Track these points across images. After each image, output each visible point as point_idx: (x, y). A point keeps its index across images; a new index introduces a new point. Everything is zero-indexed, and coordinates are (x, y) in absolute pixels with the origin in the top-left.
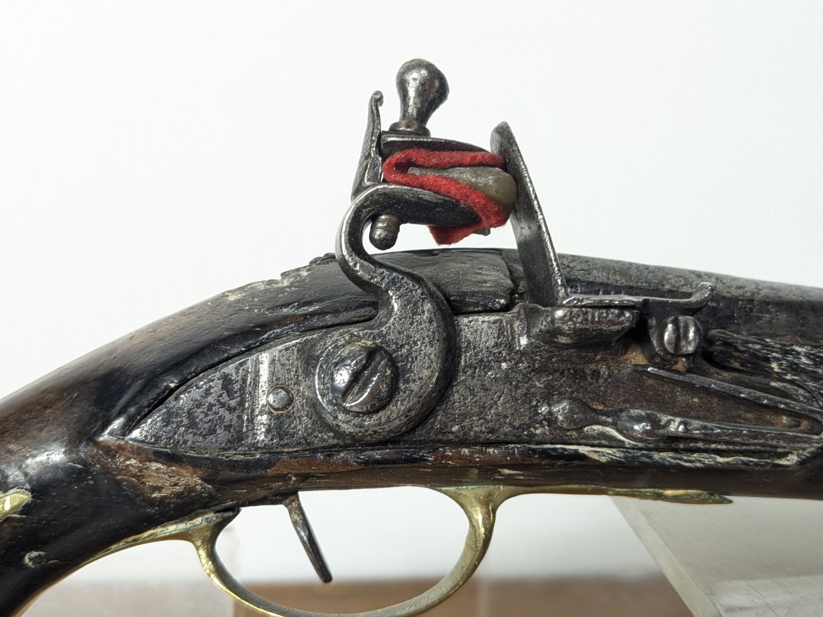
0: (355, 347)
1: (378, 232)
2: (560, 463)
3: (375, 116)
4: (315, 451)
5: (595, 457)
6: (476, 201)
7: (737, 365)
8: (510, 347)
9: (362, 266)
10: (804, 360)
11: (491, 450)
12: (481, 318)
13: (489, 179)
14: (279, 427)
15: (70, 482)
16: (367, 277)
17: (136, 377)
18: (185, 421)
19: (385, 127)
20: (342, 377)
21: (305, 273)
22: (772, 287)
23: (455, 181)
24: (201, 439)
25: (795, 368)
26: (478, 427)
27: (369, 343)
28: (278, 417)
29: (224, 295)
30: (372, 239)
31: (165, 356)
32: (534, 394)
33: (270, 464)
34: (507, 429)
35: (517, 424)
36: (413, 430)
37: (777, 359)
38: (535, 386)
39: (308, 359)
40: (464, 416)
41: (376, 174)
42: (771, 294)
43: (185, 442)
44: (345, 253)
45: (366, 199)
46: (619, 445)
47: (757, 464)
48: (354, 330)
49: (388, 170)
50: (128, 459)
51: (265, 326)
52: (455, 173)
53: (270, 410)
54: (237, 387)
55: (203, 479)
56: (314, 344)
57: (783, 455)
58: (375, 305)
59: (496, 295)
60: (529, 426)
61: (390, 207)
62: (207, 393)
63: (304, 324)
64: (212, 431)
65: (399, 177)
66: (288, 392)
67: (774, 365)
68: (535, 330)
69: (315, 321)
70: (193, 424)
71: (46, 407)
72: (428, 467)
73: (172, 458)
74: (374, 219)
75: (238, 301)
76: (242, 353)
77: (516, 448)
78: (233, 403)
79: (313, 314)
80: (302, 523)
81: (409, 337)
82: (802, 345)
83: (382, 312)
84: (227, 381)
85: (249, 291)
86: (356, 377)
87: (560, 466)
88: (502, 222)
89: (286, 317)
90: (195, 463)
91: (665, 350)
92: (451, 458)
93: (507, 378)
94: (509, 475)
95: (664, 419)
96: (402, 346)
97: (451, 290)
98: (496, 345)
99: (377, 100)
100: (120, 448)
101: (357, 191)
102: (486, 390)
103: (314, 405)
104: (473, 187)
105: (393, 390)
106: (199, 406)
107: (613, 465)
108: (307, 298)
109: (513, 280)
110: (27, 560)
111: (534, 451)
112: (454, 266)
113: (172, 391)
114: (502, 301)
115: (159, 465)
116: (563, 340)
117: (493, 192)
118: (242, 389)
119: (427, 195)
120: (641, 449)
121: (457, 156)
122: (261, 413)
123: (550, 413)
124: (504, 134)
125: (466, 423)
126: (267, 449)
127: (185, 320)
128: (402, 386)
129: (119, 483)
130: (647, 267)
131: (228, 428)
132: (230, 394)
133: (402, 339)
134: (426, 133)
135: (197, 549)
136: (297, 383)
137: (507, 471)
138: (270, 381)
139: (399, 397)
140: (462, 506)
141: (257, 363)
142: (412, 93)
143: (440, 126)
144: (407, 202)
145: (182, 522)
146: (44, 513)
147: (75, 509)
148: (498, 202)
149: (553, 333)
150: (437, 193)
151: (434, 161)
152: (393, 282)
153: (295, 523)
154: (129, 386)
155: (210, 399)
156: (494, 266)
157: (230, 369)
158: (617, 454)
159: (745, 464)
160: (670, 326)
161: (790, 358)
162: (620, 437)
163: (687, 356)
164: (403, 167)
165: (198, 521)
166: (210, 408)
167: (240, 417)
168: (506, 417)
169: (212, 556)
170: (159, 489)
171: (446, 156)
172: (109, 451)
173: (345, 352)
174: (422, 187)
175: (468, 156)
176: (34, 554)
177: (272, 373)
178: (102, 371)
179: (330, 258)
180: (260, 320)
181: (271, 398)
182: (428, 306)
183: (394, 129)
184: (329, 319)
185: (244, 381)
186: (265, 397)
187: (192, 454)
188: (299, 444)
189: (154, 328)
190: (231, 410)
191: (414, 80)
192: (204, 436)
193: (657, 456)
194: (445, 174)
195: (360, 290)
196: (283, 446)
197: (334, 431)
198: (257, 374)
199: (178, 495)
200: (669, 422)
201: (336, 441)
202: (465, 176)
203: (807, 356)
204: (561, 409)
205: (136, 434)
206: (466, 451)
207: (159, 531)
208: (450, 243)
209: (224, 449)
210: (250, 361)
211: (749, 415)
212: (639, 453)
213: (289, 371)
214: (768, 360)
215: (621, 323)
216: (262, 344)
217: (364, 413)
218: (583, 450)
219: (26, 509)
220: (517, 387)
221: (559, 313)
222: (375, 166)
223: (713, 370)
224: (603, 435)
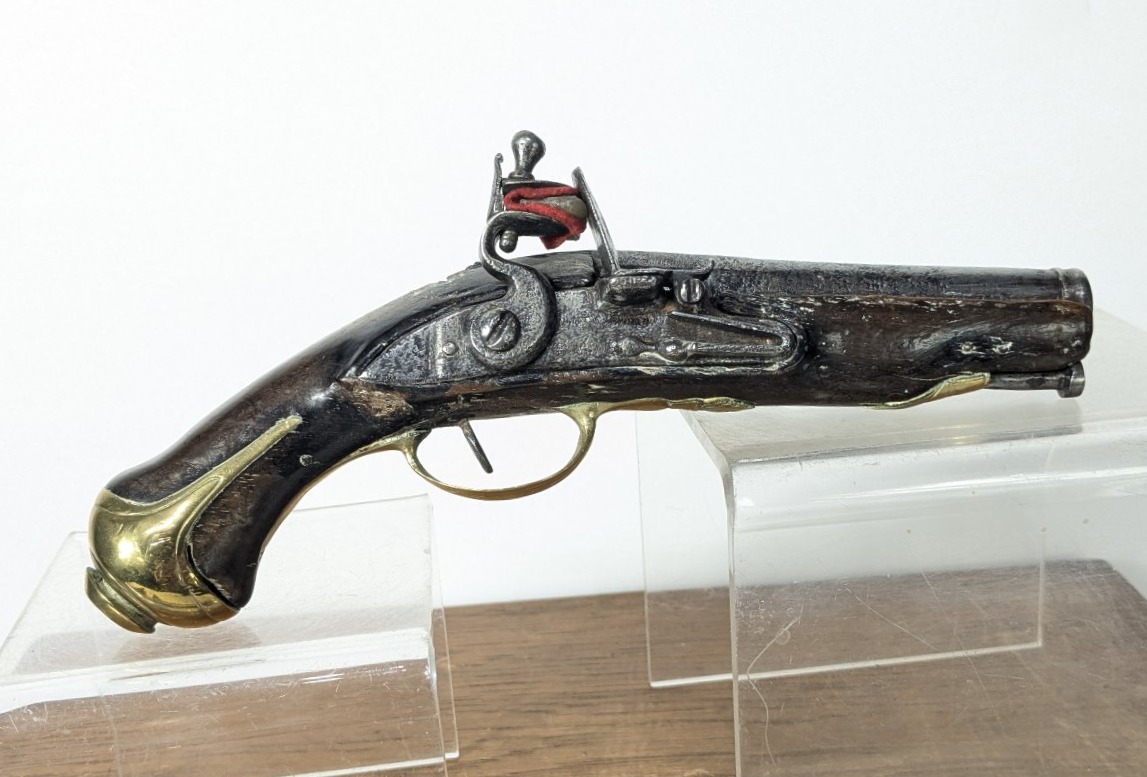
0: (494, 312)
1: (504, 241)
2: (626, 378)
3: (498, 169)
4: (474, 379)
5: (648, 372)
6: (561, 216)
7: (738, 311)
8: (591, 307)
9: (495, 263)
10: (785, 306)
11: (583, 372)
12: (572, 292)
13: (567, 203)
14: (450, 366)
15: (325, 410)
16: (498, 269)
17: (361, 343)
18: (394, 365)
19: (505, 175)
20: (486, 331)
21: (462, 275)
22: (772, 263)
23: (548, 206)
24: (403, 375)
25: (777, 311)
26: (573, 358)
27: (502, 309)
28: (450, 360)
29: (412, 293)
30: (501, 247)
31: (377, 329)
32: (608, 336)
33: (447, 389)
34: (592, 358)
35: (597, 355)
36: (533, 362)
37: (764, 306)
38: (608, 331)
39: (465, 324)
40: (564, 352)
41: (500, 205)
42: (769, 267)
43: (395, 378)
44: (484, 255)
45: (495, 220)
46: (663, 364)
47: (751, 371)
48: (492, 302)
49: (507, 203)
50: (361, 390)
51: (438, 306)
52: (547, 201)
53: (444, 356)
54: (423, 343)
55: (407, 401)
56: (468, 314)
57: (770, 364)
58: (506, 288)
59: (582, 277)
60: (605, 356)
61: (510, 225)
62: (406, 347)
63: (461, 302)
64: (411, 370)
65: (514, 206)
66: (455, 344)
67: (763, 310)
68: (604, 295)
69: (469, 301)
70: (399, 366)
71: (306, 367)
72: (544, 385)
73: (387, 388)
74: (501, 233)
75: (420, 295)
76: (424, 323)
77: (599, 371)
78: (422, 352)
79: (467, 297)
80: (471, 435)
81: (526, 304)
82: (784, 297)
83: (510, 291)
84: (417, 340)
85: (428, 289)
86: (494, 329)
87: (627, 380)
88: (582, 228)
89: (451, 300)
90: (401, 390)
91: (682, 300)
92: (558, 379)
93: (590, 327)
94: (598, 389)
95: (685, 343)
96: (522, 310)
97: (554, 276)
98: (583, 307)
99: (499, 159)
100: (355, 383)
101: (491, 215)
102: (578, 335)
103: (471, 349)
104: (558, 208)
105: (517, 336)
106: (401, 355)
107: (659, 378)
108: (464, 288)
109: (595, 269)
110: (301, 461)
111: (610, 371)
112: (557, 262)
113: (384, 348)
114: (586, 280)
115: (380, 393)
116: (619, 298)
117: (570, 211)
118: (427, 344)
119: (531, 216)
120: (676, 366)
121: (548, 190)
122: (440, 358)
123: (617, 346)
124: (578, 175)
125: (567, 356)
126: (445, 380)
127: (387, 308)
128: (523, 333)
129: (355, 407)
130: (688, 256)
131: (419, 368)
132: (420, 347)
133: (522, 305)
134: (532, 177)
135: (405, 453)
136: (460, 338)
137: (595, 387)
138: (443, 337)
139: (522, 340)
140: (574, 419)
141: (435, 327)
142: (521, 153)
143: (540, 173)
144: (520, 221)
145: (394, 435)
146: (311, 430)
147: (329, 426)
148: (575, 217)
149: (612, 294)
150: (537, 213)
151: (534, 194)
152: (515, 271)
153: (466, 435)
154: (357, 348)
155: (409, 351)
156: (583, 260)
157: (418, 332)
158: (662, 370)
159: (743, 371)
160: (684, 286)
161: (775, 305)
162: (663, 359)
163: (697, 303)
164: (516, 200)
165: (405, 435)
166: (408, 355)
167: (426, 361)
168: (590, 351)
169: (415, 457)
170: (379, 410)
171: (541, 191)
172: (349, 387)
173: (487, 315)
174: (528, 211)
175: (555, 191)
176: (306, 456)
177: (445, 333)
178: (339, 342)
179: (477, 265)
180: (436, 302)
181: (445, 349)
182: (537, 284)
183: (511, 177)
184: (478, 299)
185: (428, 339)
186: (441, 349)
187: (399, 385)
188: (464, 375)
189: (368, 316)
190: (421, 357)
191: (523, 143)
192: (406, 374)
193: (687, 370)
194: (542, 202)
195: (497, 280)
196: (454, 377)
197: (485, 365)
198: (435, 335)
199: (392, 414)
200: (687, 345)
201: (486, 372)
202: (553, 202)
203: (787, 303)
204: (624, 345)
205: (364, 375)
206: (567, 374)
207: (381, 443)
208: (554, 247)
209: (418, 381)
210: (431, 325)
211: (745, 341)
212: (676, 368)
213: (454, 331)
214: (759, 307)
215: (650, 284)
216: (437, 316)
217: (501, 351)
218: (640, 368)
219: (300, 427)
220: (596, 332)
221: (613, 280)
222: (499, 200)
223: (721, 314)
224: (651, 358)
